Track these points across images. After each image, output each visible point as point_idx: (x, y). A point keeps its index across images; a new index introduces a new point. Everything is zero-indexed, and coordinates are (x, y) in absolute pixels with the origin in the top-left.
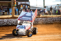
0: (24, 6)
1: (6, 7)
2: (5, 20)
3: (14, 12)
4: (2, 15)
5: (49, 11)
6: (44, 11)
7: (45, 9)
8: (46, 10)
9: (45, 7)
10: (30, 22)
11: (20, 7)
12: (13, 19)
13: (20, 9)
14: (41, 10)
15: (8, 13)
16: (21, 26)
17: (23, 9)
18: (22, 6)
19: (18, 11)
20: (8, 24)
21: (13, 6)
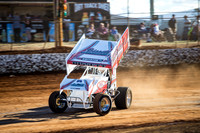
0: (92, 15)
1: (39, 17)
2: (36, 58)
3: (62, 35)
4: (29, 42)
5: (166, 30)
6: (151, 30)
7: (155, 23)
8: (157, 28)
9: (155, 18)
10: (106, 69)
11: (80, 20)
12: (58, 55)
13: (81, 24)
14: (143, 28)
15: (44, 36)
16: (75, 82)
17: (90, 23)
18: (85, 15)
19: (76, 29)
20: (43, 69)
21: (59, 16)
